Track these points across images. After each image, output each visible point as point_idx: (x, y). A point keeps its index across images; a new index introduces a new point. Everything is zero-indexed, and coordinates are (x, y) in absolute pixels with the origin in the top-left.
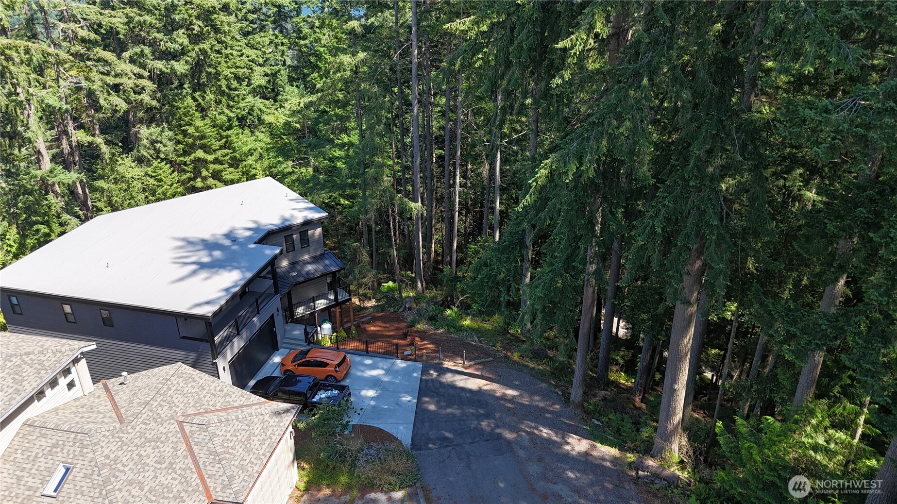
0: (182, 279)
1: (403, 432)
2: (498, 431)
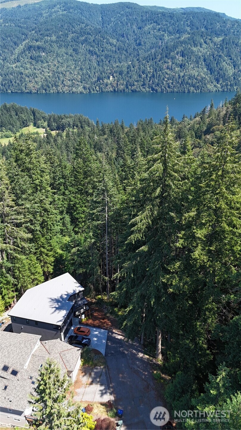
0: (53, 313)
1: (103, 351)
2: (124, 351)
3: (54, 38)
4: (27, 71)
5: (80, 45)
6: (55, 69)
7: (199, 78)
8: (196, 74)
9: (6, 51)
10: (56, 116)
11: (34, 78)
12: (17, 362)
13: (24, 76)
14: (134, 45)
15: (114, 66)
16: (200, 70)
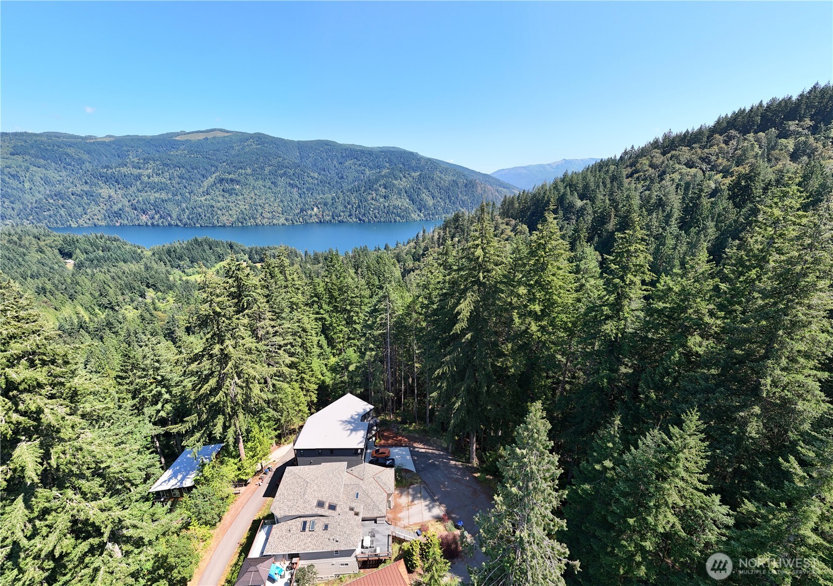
0: (349, 436)
2: (435, 463)
3: (249, 171)
4: (219, 204)
5: (279, 178)
6: (252, 201)
7: (403, 207)
8: (400, 204)
9: (193, 183)
10: (259, 248)
11: (228, 211)
12: (331, 495)
13: (215, 209)
14: (336, 179)
15: (318, 198)
16: (403, 200)
